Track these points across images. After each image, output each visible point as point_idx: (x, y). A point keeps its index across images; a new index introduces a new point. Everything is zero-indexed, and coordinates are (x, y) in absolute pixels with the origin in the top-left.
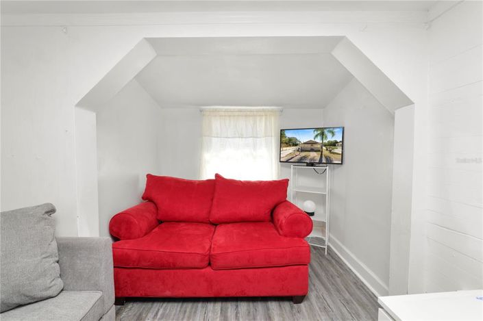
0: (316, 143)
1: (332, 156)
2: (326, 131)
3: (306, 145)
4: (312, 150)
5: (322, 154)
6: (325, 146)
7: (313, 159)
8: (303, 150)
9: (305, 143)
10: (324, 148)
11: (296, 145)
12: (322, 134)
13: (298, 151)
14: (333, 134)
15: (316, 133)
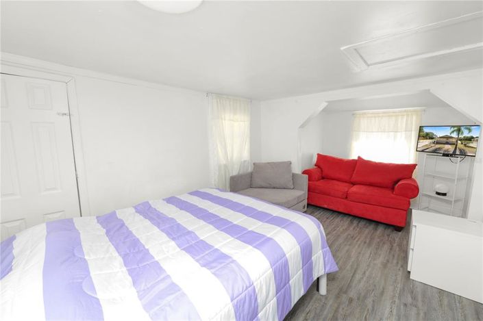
0: (451, 138)
1: (467, 149)
2: (462, 128)
3: (442, 139)
4: (447, 143)
5: (456, 147)
6: (460, 140)
7: (447, 150)
8: (438, 143)
9: (441, 137)
10: (459, 142)
11: (432, 138)
12: (459, 131)
13: (434, 143)
14: (470, 131)
15: (452, 129)
